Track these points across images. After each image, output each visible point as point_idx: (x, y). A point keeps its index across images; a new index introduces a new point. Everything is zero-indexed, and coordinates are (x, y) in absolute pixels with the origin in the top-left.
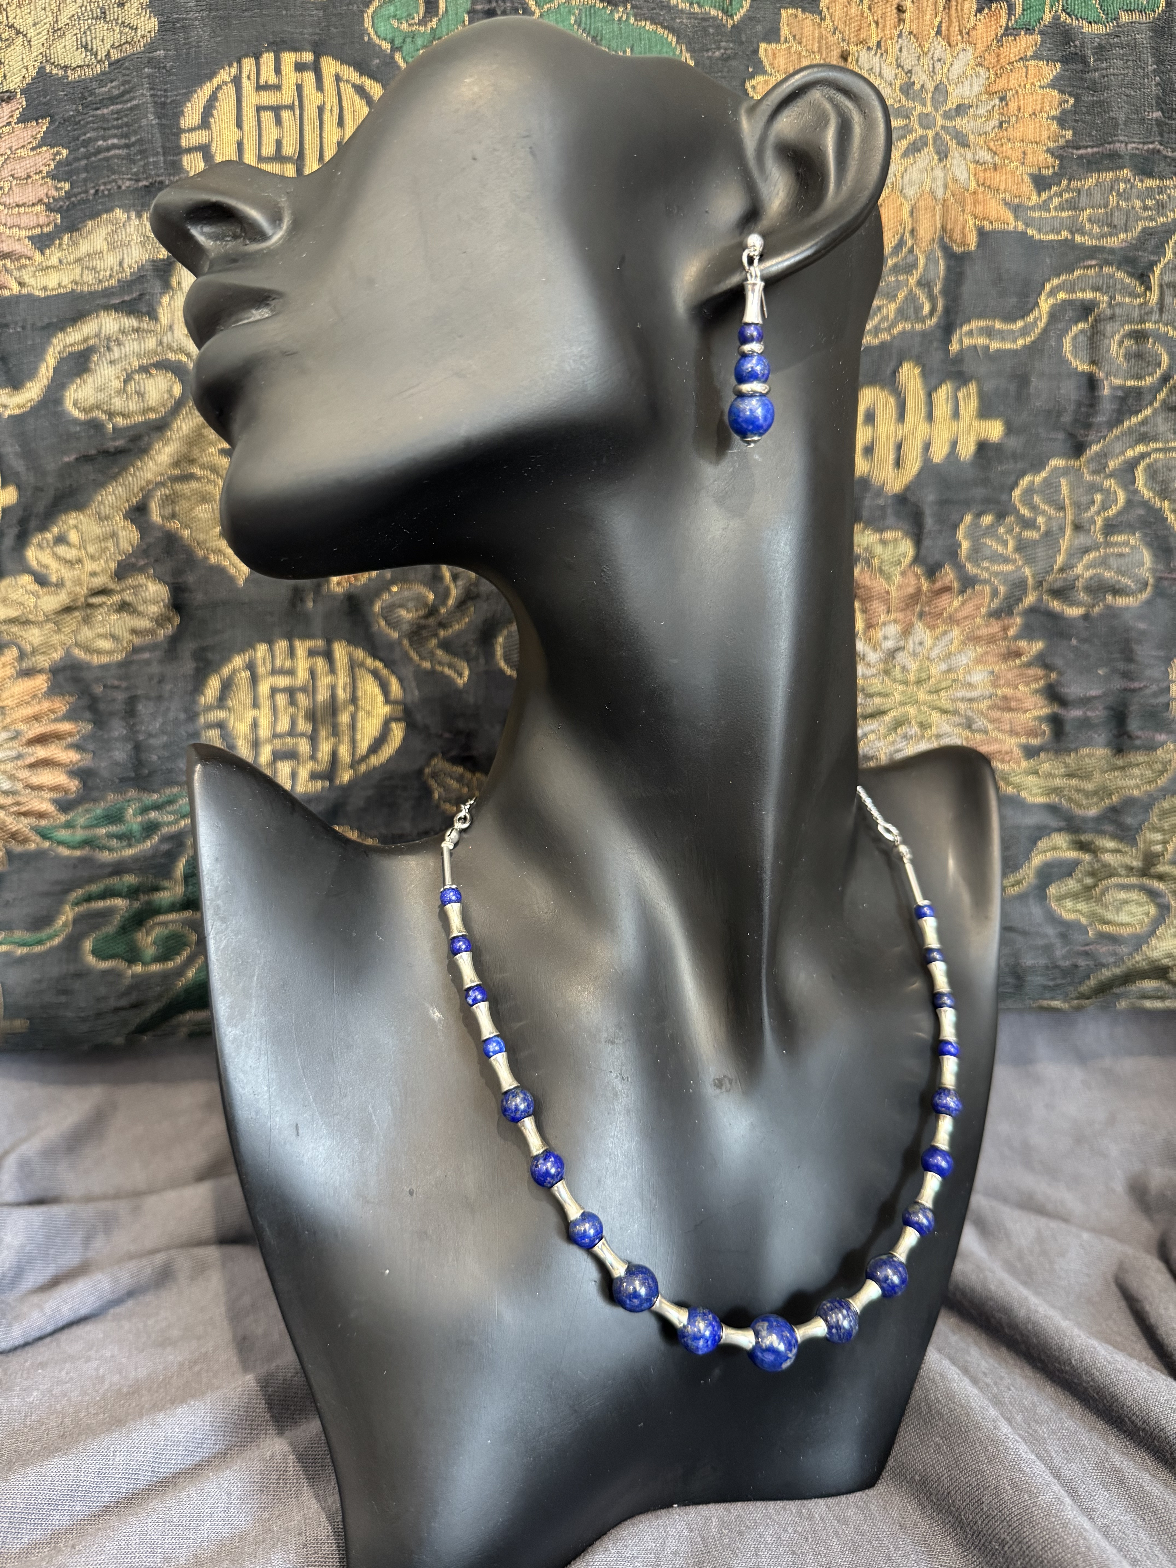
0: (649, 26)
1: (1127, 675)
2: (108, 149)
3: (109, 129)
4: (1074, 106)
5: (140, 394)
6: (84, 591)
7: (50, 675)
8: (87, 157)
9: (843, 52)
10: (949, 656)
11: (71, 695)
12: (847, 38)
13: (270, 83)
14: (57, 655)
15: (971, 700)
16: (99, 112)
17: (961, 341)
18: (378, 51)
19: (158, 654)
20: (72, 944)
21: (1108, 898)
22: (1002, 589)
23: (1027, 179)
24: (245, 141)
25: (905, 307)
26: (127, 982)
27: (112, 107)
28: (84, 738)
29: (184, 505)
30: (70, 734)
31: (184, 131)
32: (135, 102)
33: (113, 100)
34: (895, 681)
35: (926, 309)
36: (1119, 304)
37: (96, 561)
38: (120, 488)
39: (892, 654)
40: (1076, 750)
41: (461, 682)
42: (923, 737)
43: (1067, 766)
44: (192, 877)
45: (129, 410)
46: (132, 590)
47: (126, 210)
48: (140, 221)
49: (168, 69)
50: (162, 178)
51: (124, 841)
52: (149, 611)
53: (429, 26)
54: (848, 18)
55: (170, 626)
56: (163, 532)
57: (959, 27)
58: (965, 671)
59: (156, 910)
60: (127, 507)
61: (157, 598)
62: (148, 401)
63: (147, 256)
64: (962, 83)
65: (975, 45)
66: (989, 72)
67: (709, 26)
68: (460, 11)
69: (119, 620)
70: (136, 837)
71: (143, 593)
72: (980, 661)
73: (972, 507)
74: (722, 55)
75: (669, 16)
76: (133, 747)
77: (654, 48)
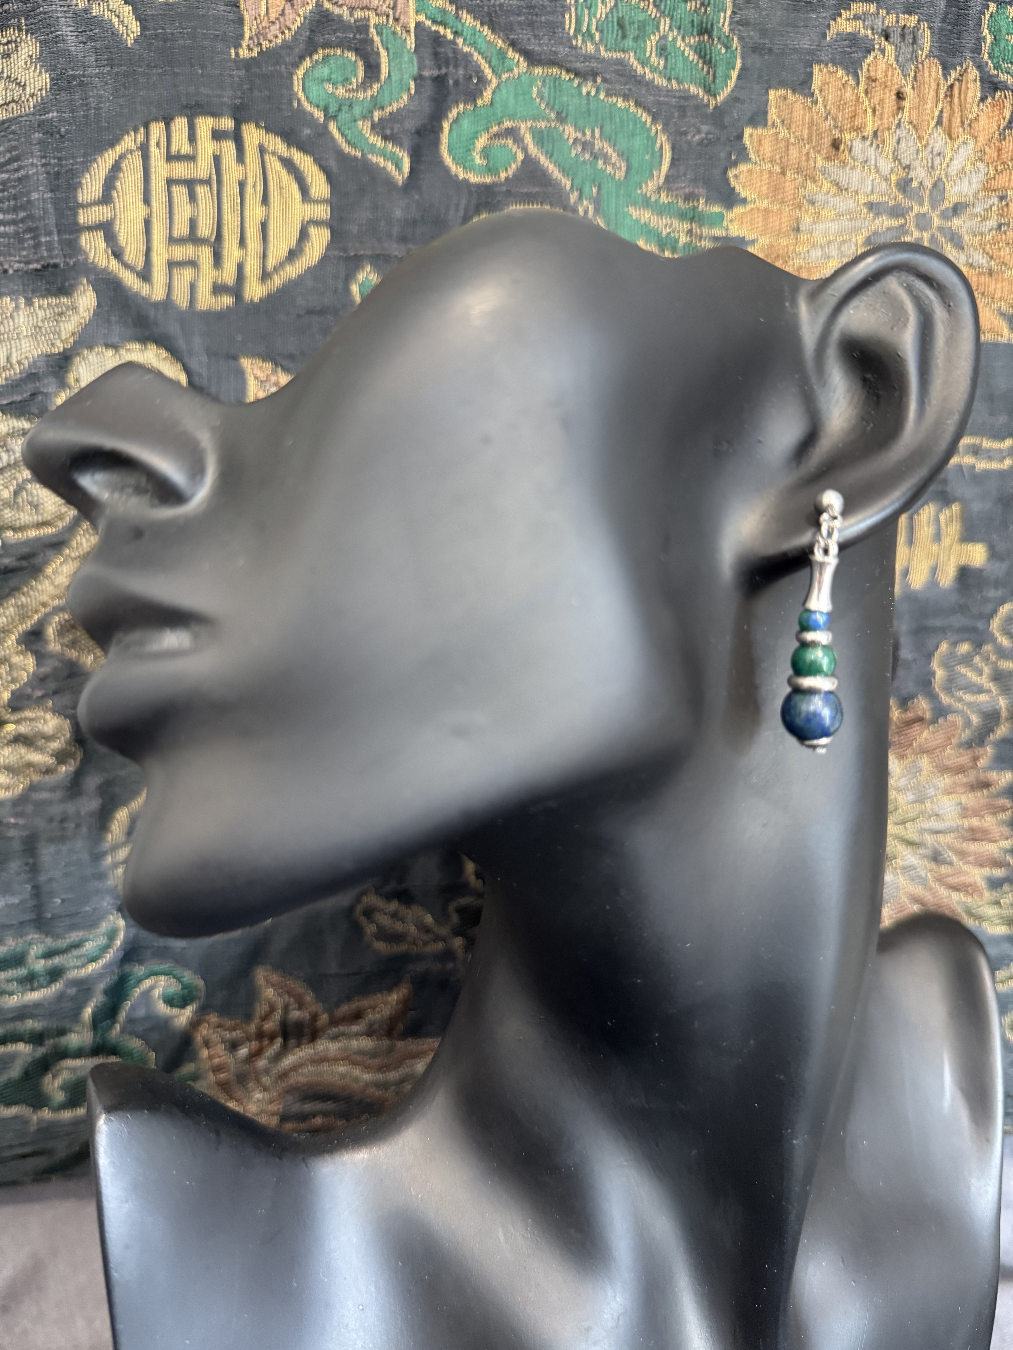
0: (621, 103)
5: (35, 506)
9: (834, 140)
10: (916, 786)
12: (840, 124)
13: (183, 152)
15: (938, 832)
18: (308, 120)
19: (59, 793)
22: (975, 720)
24: (154, 220)
26: (33, 1128)
31: (82, 205)
32: (23, 173)
38: (12, 608)
44: (101, 1022)
45: (20, 523)
46: (28, 723)
47: (14, 297)
48: (30, 310)
49: (63, 133)
50: (57, 261)
51: (26, 985)
52: (49, 747)
53: (369, 93)
54: (842, 102)
55: (72, 761)
56: (62, 662)
57: (961, 117)
58: (933, 802)
59: (63, 1054)
60: (21, 631)
61: (57, 733)
62: (42, 514)
63: (39, 350)
64: (961, 179)
65: (976, 138)
66: (988, 167)
67: (688, 106)
68: (406, 76)
69: (15, 753)
70: (38, 981)
71: (40, 726)
72: (948, 792)
73: (949, 634)
74: (703, 140)
75: (643, 92)
76: (33, 887)
77: (626, 128)
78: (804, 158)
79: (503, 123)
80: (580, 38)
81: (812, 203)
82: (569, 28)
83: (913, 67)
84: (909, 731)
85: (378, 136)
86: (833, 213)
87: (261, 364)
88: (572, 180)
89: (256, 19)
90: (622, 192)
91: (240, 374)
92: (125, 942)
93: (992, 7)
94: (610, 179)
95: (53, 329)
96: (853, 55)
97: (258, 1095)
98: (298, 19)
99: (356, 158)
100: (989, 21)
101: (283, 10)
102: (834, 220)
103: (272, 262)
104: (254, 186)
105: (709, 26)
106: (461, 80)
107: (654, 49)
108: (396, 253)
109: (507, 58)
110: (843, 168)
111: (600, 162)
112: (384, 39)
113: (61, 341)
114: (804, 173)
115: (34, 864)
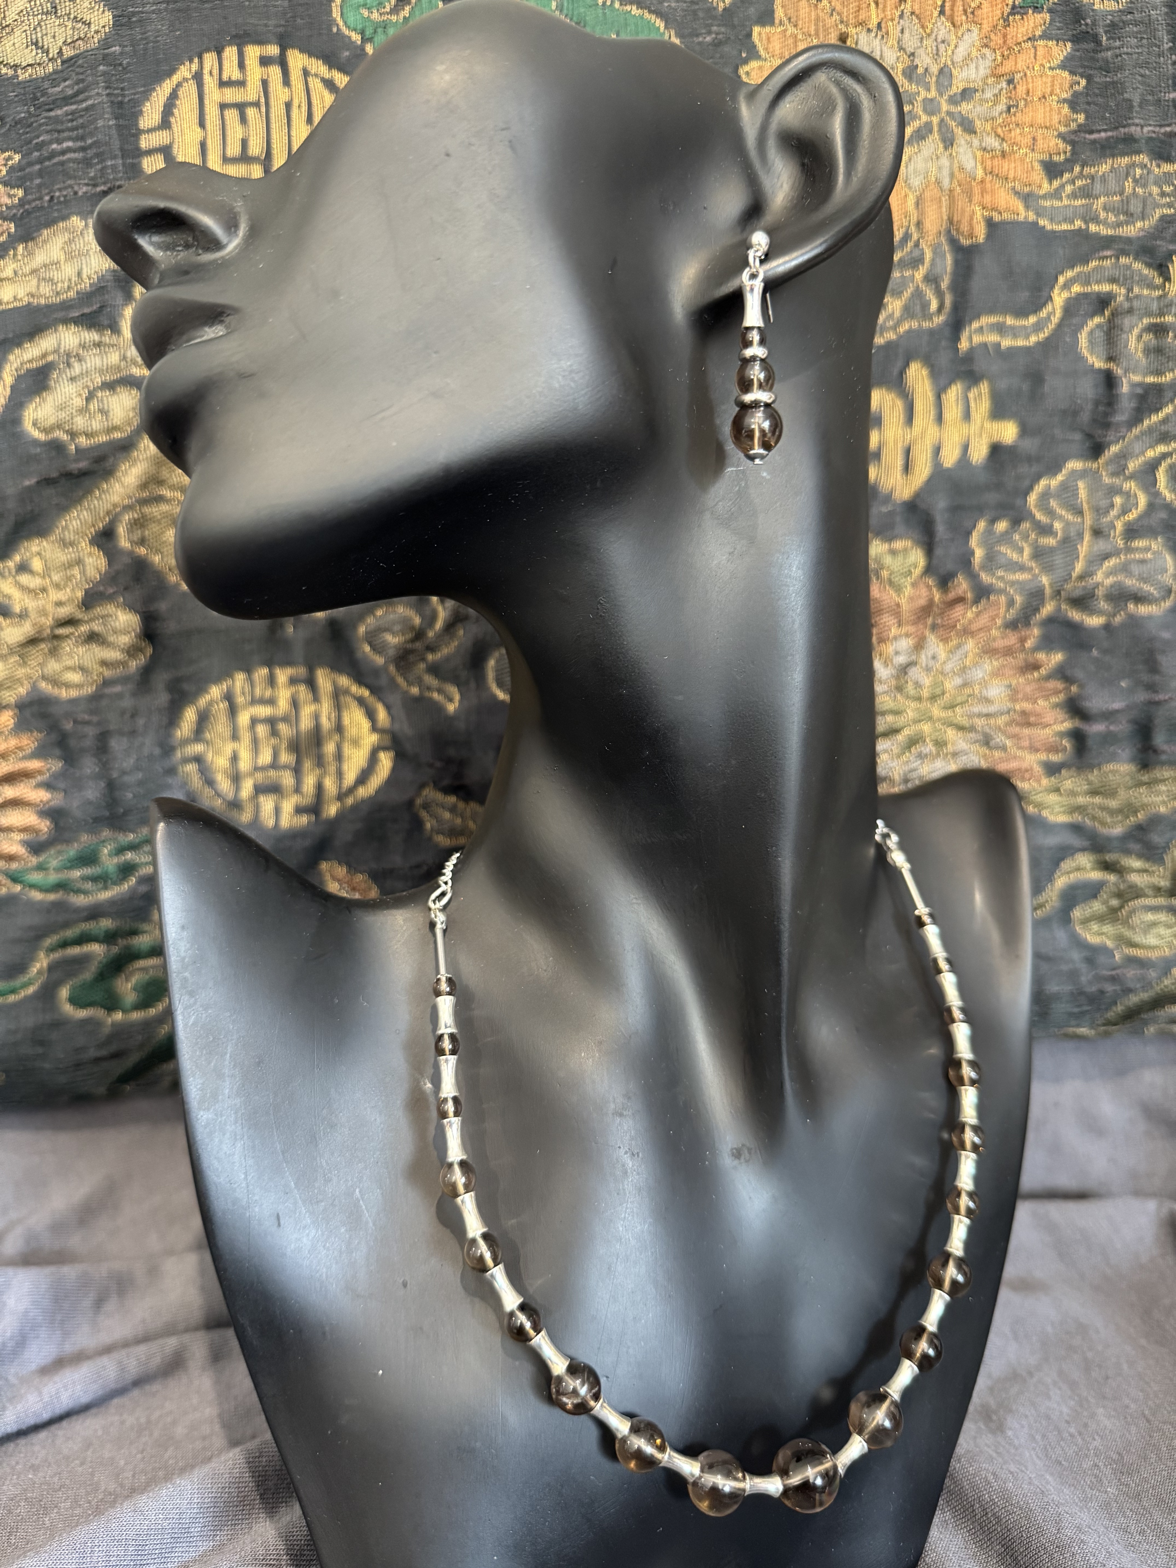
0: (635, 10)
1: (1151, 687)
2: (63, 152)
3: (63, 131)
4: (1086, 87)
5: (104, 412)
6: (49, 622)
7: (17, 711)
8: (40, 161)
9: (841, 34)
10: (964, 669)
11: (40, 731)
12: (845, 19)
13: (234, 78)
14: (22, 691)
15: (988, 716)
16: (52, 114)
17: (970, 339)
18: (348, 43)
19: (130, 686)
20: (48, 993)
21: (1136, 920)
22: (1018, 599)
23: (1037, 166)
24: (209, 142)
25: (912, 304)
26: (106, 1031)
27: (65, 109)
28: (55, 776)
29: (154, 528)
30: (39, 772)
31: (144, 132)
32: (90, 102)
33: (68, 100)
34: (908, 697)
35: (934, 305)
36: (1137, 297)
37: (61, 590)
38: (85, 513)
39: (904, 670)
40: (1099, 766)
41: (451, 708)
42: (938, 755)
43: (1090, 783)
45: (92, 429)
46: (101, 620)
47: (83, 219)
49: (125, 66)
50: (122, 182)
51: (100, 884)
52: (119, 642)
53: (402, 15)
55: (142, 656)
56: (132, 558)
57: (964, 6)
58: (981, 686)
59: (136, 955)
60: (93, 532)
61: (129, 628)
62: (112, 420)
63: (106, 268)
64: (967, 65)
65: (980, 25)
66: (995, 53)
67: (698, 9)
69: (88, 652)
70: (111, 879)
71: (112, 622)
72: (997, 675)
73: (986, 512)
74: (714, 40)
76: (107, 782)
115: (107, 759)
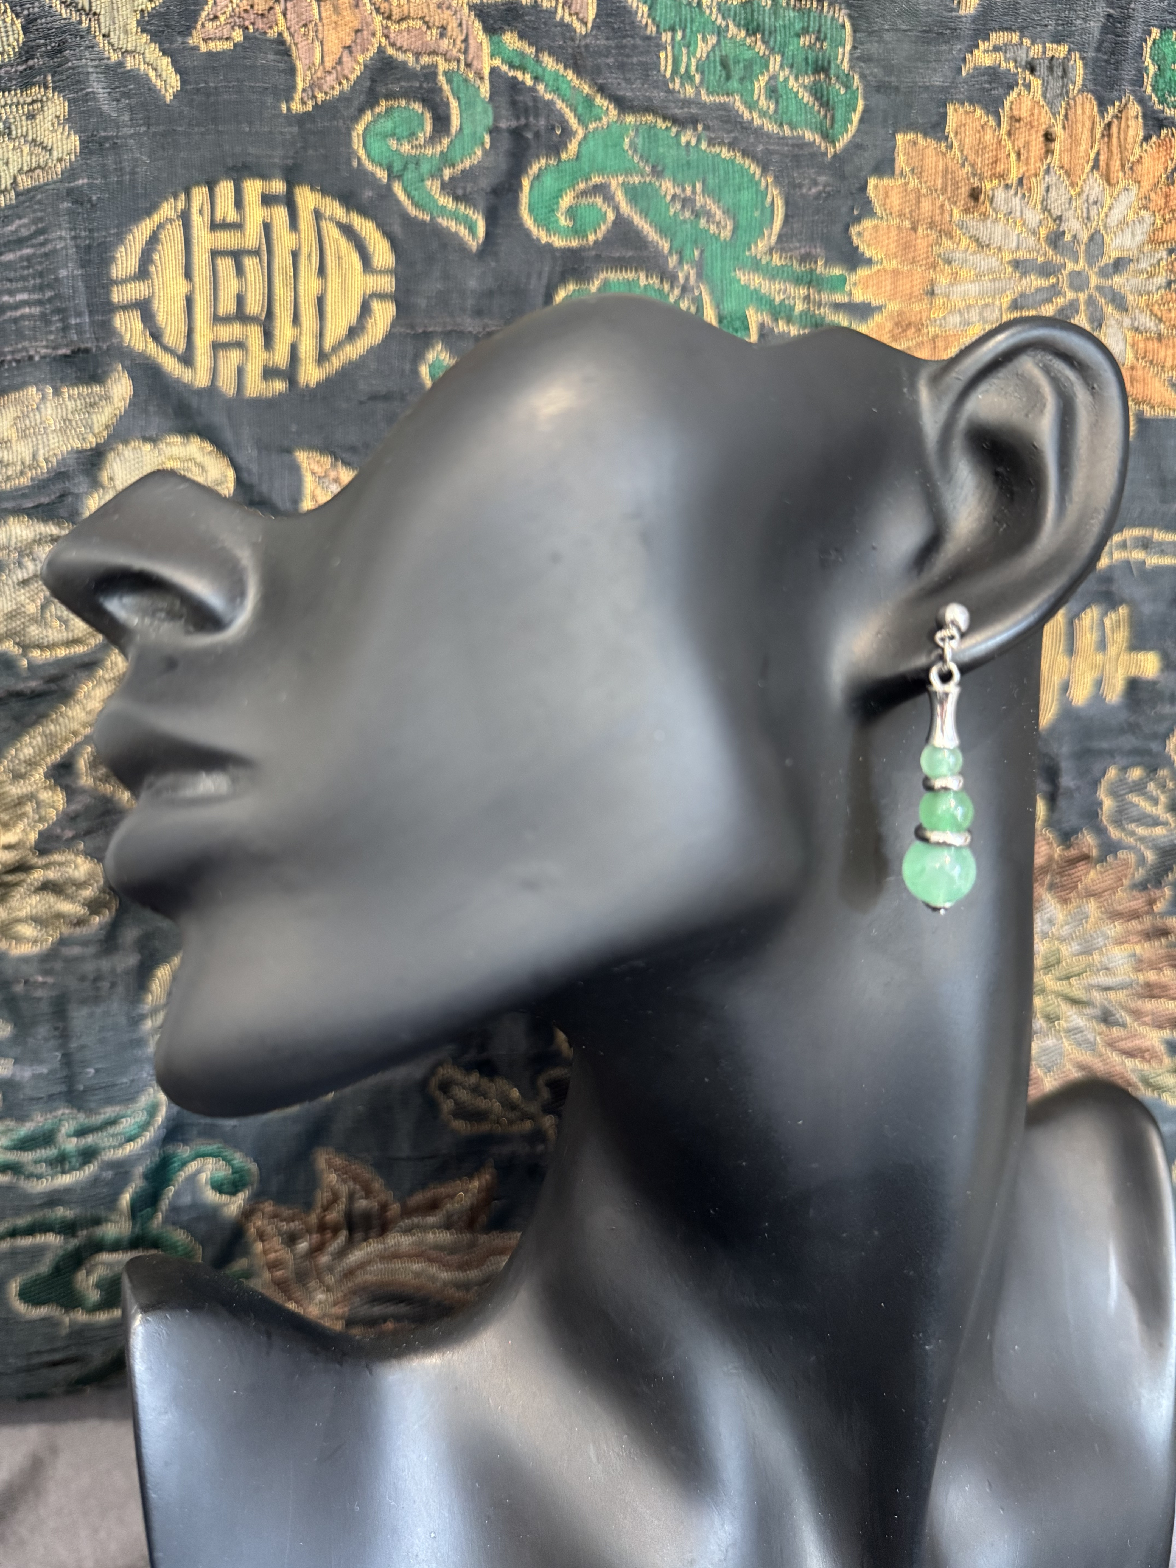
0: (725, 153)
2: (16, 306)
3: (16, 280)
9: (973, 189)
10: (1082, 935)
12: (979, 171)
13: (228, 221)
15: (1108, 988)
16: (3, 258)
17: (1112, 556)
18: (370, 180)
19: (92, 948)
22: (1150, 857)
24: (197, 297)
26: (64, 1331)
27: (19, 252)
31: (116, 281)
32: (50, 247)
33: (20, 242)
37: (10, 829)
38: (39, 739)
42: (1049, 1032)
44: (141, 1210)
45: (48, 641)
46: (58, 868)
47: (41, 387)
48: (58, 401)
49: (94, 202)
50: (89, 345)
51: (57, 1168)
52: (81, 895)
53: (439, 149)
54: (981, 146)
55: (107, 912)
56: (95, 798)
57: (1121, 159)
58: (1102, 954)
59: (98, 1246)
60: (49, 764)
61: (89, 880)
62: (72, 631)
63: (69, 446)
64: (1122, 231)
65: (1139, 183)
66: (1155, 216)
67: (803, 155)
68: (480, 129)
69: (43, 902)
70: (70, 1162)
71: (70, 871)
72: (1119, 942)
73: (1118, 759)
74: (820, 193)
75: (752, 140)
76: (63, 1055)
77: (731, 181)
78: (938, 211)
79: (591, 179)
80: (677, 81)
81: (949, 262)
82: (665, 70)
83: (1063, 104)
84: (1073, 871)
85: (449, 196)
86: (972, 273)
87: (318, 458)
88: (671, 241)
89: (310, 68)
90: (728, 254)
91: (295, 470)
92: (168, 1119)
93: (1155, 33)
94: (714, 240)
95: (84, 421)
96: (993, 92)
97: (320, 1296)
98: (358, 68)
99: (423, 223)
100: (1151, 48)
101: (340, 58)
102: (974, 281)
103: (329, 341)
104: (309, 256)
105: (826, 63)
106: (543, 132)
107: (763, 91)
108: (470, 329)
109: (594, 105)
110: (983, 221)
111: (703, 222)
112: (455, 88)
113: (94, 434)
114: (939, 228)
115: (65, 1029)
